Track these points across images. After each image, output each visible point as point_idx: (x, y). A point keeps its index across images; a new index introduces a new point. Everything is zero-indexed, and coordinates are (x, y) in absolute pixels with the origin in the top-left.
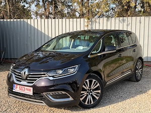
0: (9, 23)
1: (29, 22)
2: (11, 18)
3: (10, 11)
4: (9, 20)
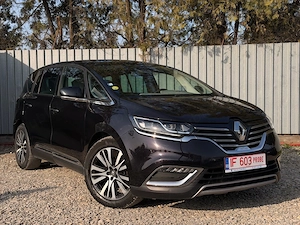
1: (18, 57)
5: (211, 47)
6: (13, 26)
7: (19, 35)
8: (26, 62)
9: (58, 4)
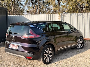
0: (13, 17)
1: (25, 17)
2: (14, 14)
3: (13, 10)
4: (13, 15)
5: (79, 13)
6: (22, 7)
7: (24, 10)
8: (27, 18)
9: (34, 1)
